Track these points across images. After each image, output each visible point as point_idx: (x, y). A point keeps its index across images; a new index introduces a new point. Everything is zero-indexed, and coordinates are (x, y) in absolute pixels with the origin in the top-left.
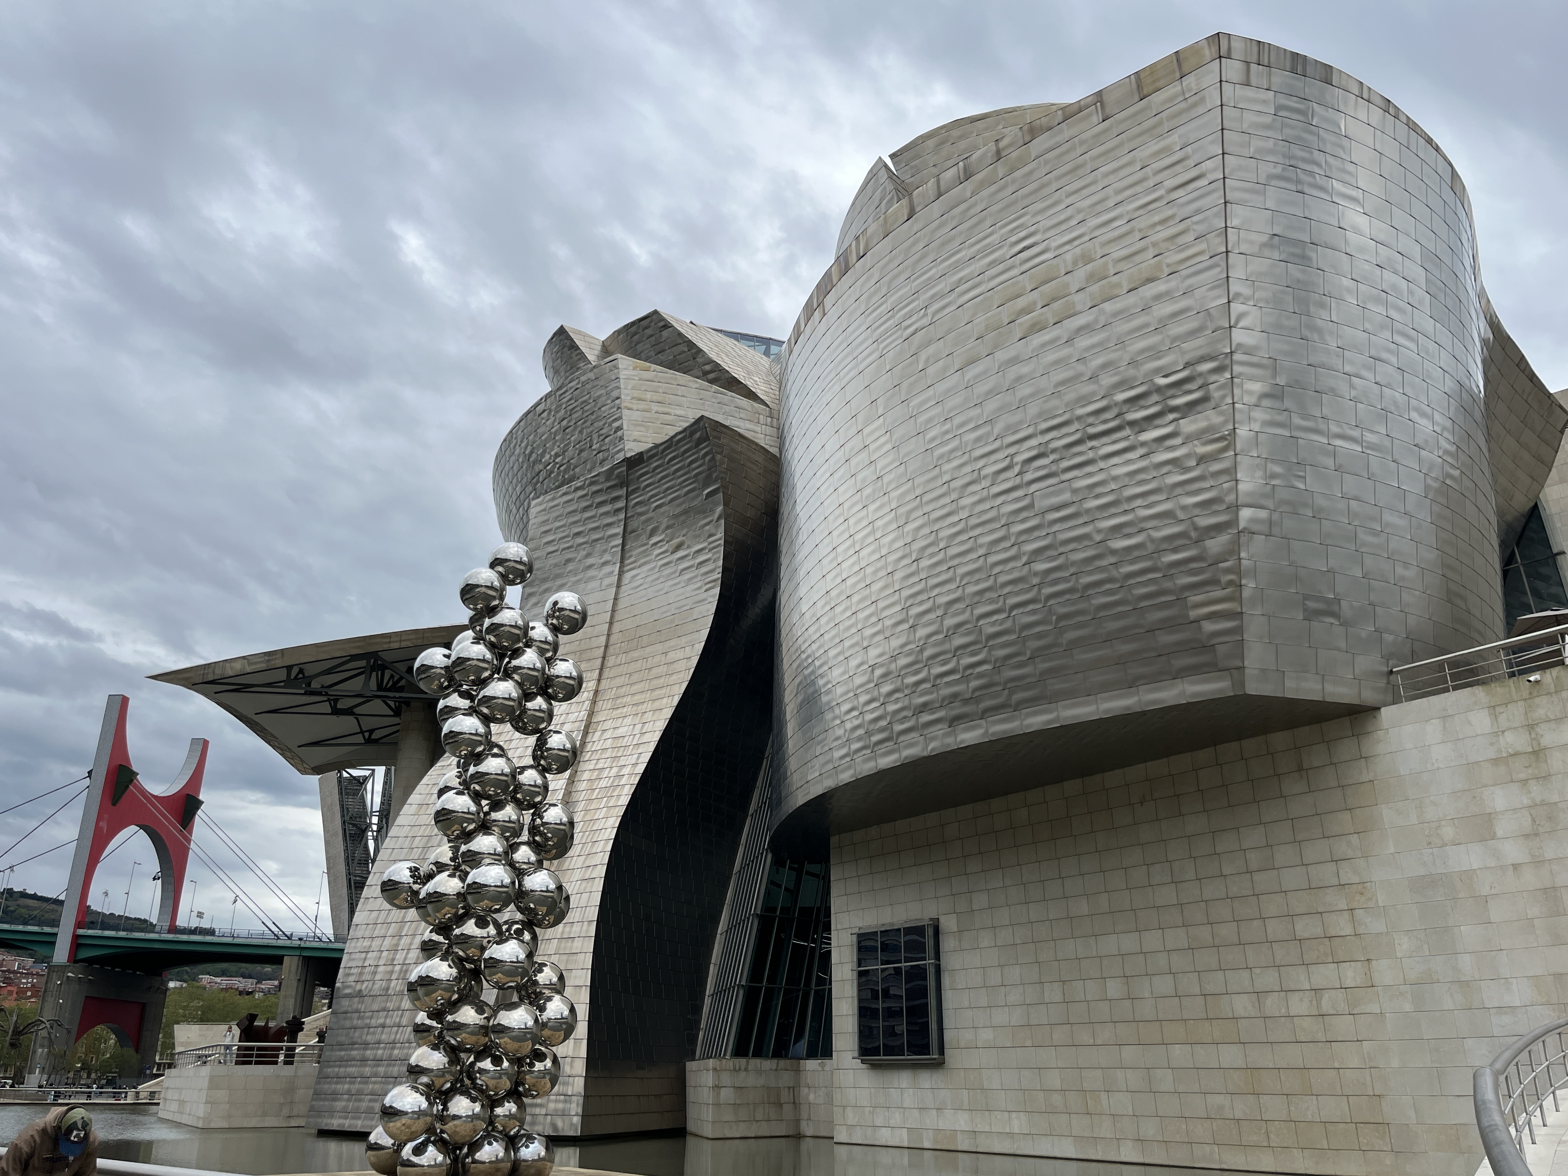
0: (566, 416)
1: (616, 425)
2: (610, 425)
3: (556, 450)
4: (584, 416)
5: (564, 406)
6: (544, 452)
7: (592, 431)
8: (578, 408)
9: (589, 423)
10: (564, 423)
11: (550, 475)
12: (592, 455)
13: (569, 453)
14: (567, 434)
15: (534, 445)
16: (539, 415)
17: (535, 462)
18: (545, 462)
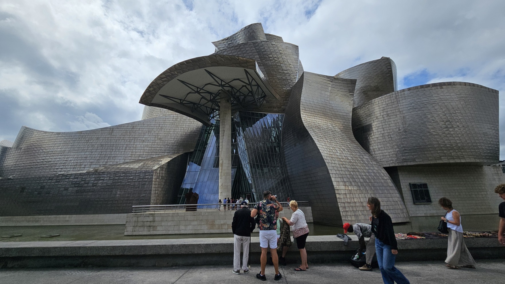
7: (289, 59)
11: (270, 61)
12: (288, 64)
13: (280, 59)
14: (281, 55)
15: (267, 50)
16: (272, 44)
17: (265, 54)
18: (270, 56)
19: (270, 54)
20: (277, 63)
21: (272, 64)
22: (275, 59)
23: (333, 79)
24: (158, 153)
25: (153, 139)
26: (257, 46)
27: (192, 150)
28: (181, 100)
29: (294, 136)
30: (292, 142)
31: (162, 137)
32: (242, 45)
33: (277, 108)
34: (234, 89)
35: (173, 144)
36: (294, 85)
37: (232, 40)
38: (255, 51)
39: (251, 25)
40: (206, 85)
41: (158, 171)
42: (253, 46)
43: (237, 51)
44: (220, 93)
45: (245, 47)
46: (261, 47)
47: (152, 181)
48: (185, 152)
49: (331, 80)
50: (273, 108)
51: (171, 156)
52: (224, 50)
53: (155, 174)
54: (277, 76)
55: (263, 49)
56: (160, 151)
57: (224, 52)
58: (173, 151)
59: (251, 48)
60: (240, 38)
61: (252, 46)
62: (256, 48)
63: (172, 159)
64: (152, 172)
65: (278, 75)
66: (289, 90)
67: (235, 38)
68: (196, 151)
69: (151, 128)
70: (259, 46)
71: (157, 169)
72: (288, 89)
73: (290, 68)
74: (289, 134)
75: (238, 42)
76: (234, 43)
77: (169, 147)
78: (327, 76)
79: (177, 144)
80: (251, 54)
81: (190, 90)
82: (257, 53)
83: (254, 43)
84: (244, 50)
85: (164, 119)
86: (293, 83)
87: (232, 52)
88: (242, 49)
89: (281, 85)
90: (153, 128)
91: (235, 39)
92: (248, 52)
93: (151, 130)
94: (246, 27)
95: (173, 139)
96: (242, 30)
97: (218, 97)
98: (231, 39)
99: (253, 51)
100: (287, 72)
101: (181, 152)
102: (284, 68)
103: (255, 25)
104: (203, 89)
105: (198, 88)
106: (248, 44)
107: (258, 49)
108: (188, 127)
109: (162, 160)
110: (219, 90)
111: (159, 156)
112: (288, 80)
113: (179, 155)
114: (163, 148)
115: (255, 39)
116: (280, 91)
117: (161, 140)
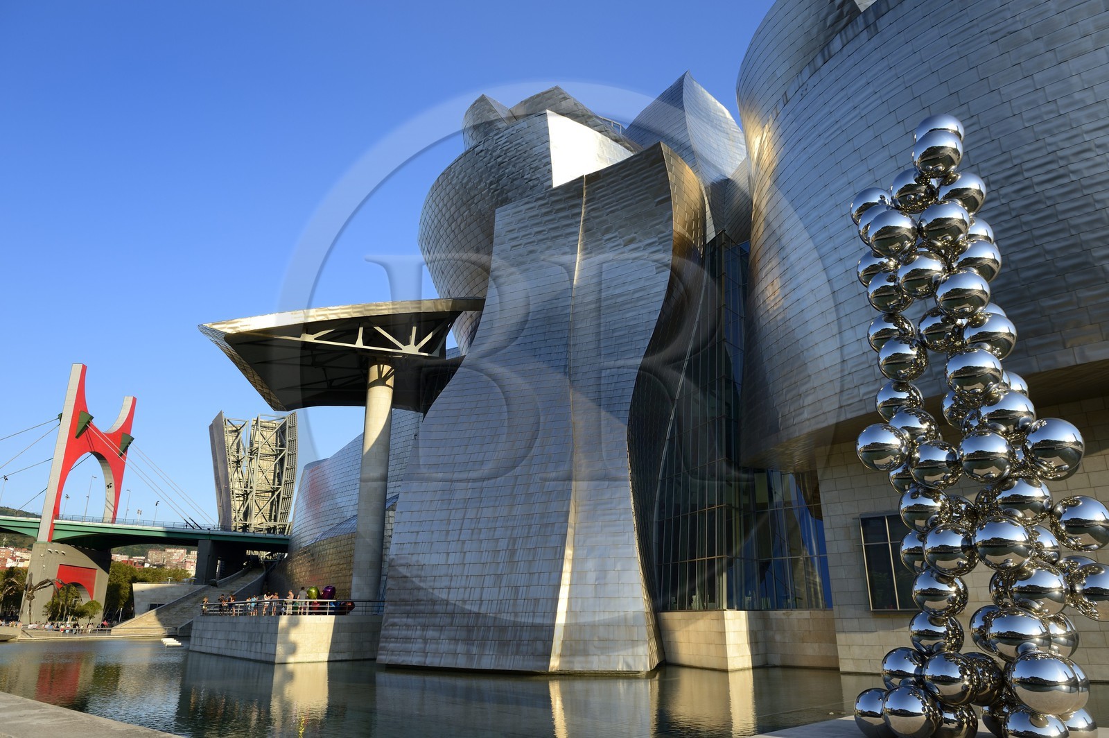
0: (502, 154)
1: (545, 161)
2: (540, 160)
3: (491, 179)
4: (517, 154)
5: (500, 147)
6: (480, 181)
7: (524, 166)
8: (512, 149)
9: (521, 160)
10: (499, 160)
12: (523, 183)
14: (502, 167)
15: (471, 176)
55: (464, 178)
61: (445, 182)
82: (458, 196)
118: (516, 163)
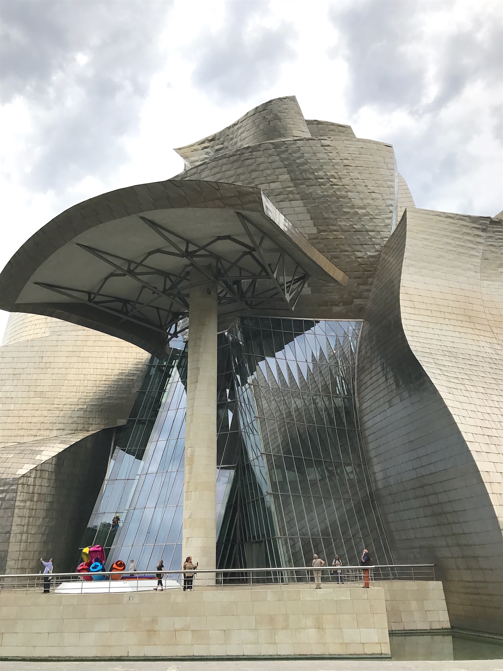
0: (350, 159)
4: (364, 166)
8: (361, 159)
9: (368, 172)
11: (320, 185)
12: (366, 191)
13: (346, 181)
14: (347, 169)
15: (309, 161)
16: (322, 146)
17: (305, 171)
18: (317, 175)
19: (317, 170)
20: (339, 190)
21: (325, 193)
22: (331, 181)
23: (488, 222)
24: (34, 432)
25: (25, 394)
26: (283, 152)
27: (122, 422)
28: (89, 294)
29: (387, 380)
30: (382, 394)
31: (46, 389)
32: (248, 151)
33: (341, 304)
34: (223, 261)
35: (73, 406)
36: (385, 242)
37: (224, 141)
38: (280, 164)
39: (270, 101)
40: (150, 254)
41: (31, 480)
42: (274, 153)
43: (235, 168)
44: (188, 273)
45: (254, 157)
46: (294, 155)
47: (13, 507)
48: (103, 427)
49: (484, 227)
50: (332, 305)
51: (68, 440)
52: (203, 167)
53: (23, 488)
54: (339, 223)
55: (299, 158)
56: (39, 424)
57: (203, 171)
58: (74, 426)
59: (268, 158)
60: (243, 135)
61: (270, 152)
62: (282, 156)
63: (68, 446)
64: (16, 481)
65: (340, 221)
66: (371, 257)
67: (231, 136)
68: (131, 422)
69: (19, 366)
70: (289, 151)
71: (29, 475)
72: (369, 254)
73: (371, 202)
74: (373, 374)
75: (239, 144)
76: (230, 148)
77: (62, 413)
78: (469, 217)
79: (85, 407)
80: (269, 172)
81: (111, 269)
82: (285, 170)
83: (276, 146)
84: (253, 163)
85: (54, 343)
86: (382, 238)
87: (221, 169)
88: (247, 162)
89: (349, 245)
90: (25, 366)
91: (232, 139)
92: (261, 169)
93: (21, 371)
94: (257, 108)
95: (73, 394)
96: (247, 116)
97: (184, 283)
98: (222, 139)
99: (274, 165)
100: (365, 211)
101: (94, 427)
102: (357, 202)
103: (281, 103)
104: (143, 263)
105: (130, 262)
106: (262, 148)
107: (287, 159)
108: (114, 361)
109: (42, 448)
110: (187, 266)
111: (36, 438)
112: (367, 231)
113: (87, 434)
114: (48, 418)
115: (281, 136)
116: (348, 260)
117: (44, 396)
118: (363, 173)
